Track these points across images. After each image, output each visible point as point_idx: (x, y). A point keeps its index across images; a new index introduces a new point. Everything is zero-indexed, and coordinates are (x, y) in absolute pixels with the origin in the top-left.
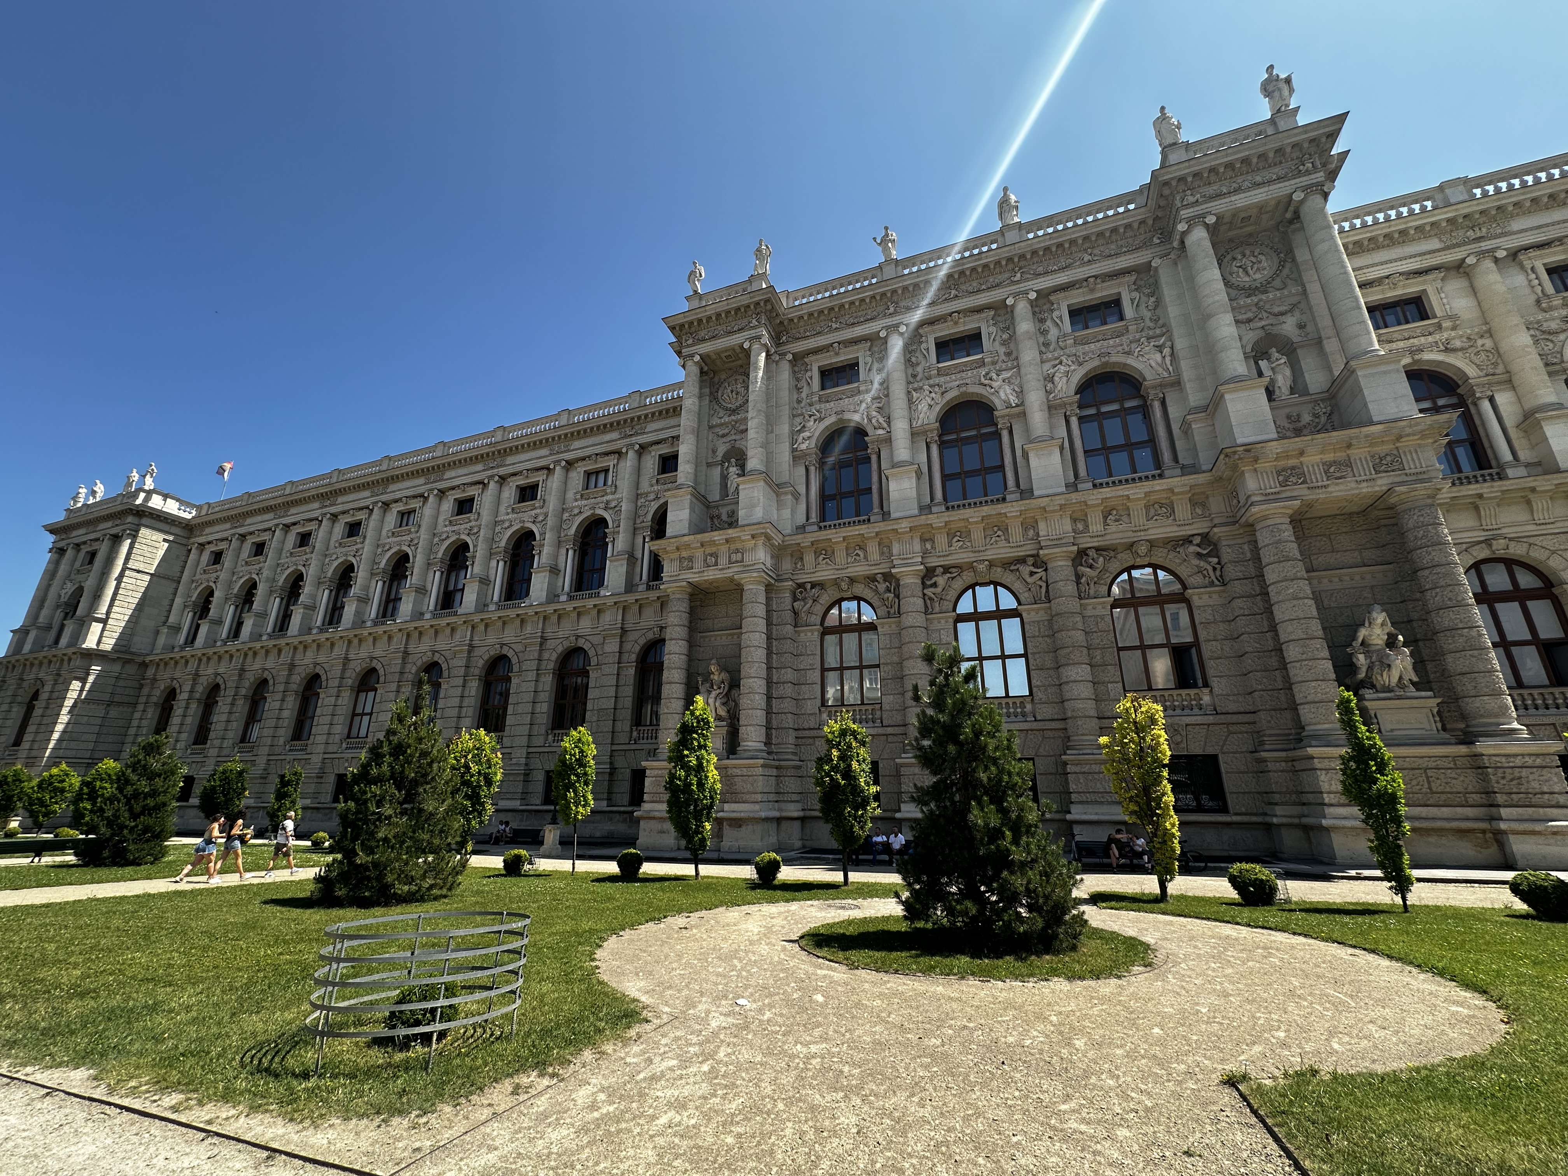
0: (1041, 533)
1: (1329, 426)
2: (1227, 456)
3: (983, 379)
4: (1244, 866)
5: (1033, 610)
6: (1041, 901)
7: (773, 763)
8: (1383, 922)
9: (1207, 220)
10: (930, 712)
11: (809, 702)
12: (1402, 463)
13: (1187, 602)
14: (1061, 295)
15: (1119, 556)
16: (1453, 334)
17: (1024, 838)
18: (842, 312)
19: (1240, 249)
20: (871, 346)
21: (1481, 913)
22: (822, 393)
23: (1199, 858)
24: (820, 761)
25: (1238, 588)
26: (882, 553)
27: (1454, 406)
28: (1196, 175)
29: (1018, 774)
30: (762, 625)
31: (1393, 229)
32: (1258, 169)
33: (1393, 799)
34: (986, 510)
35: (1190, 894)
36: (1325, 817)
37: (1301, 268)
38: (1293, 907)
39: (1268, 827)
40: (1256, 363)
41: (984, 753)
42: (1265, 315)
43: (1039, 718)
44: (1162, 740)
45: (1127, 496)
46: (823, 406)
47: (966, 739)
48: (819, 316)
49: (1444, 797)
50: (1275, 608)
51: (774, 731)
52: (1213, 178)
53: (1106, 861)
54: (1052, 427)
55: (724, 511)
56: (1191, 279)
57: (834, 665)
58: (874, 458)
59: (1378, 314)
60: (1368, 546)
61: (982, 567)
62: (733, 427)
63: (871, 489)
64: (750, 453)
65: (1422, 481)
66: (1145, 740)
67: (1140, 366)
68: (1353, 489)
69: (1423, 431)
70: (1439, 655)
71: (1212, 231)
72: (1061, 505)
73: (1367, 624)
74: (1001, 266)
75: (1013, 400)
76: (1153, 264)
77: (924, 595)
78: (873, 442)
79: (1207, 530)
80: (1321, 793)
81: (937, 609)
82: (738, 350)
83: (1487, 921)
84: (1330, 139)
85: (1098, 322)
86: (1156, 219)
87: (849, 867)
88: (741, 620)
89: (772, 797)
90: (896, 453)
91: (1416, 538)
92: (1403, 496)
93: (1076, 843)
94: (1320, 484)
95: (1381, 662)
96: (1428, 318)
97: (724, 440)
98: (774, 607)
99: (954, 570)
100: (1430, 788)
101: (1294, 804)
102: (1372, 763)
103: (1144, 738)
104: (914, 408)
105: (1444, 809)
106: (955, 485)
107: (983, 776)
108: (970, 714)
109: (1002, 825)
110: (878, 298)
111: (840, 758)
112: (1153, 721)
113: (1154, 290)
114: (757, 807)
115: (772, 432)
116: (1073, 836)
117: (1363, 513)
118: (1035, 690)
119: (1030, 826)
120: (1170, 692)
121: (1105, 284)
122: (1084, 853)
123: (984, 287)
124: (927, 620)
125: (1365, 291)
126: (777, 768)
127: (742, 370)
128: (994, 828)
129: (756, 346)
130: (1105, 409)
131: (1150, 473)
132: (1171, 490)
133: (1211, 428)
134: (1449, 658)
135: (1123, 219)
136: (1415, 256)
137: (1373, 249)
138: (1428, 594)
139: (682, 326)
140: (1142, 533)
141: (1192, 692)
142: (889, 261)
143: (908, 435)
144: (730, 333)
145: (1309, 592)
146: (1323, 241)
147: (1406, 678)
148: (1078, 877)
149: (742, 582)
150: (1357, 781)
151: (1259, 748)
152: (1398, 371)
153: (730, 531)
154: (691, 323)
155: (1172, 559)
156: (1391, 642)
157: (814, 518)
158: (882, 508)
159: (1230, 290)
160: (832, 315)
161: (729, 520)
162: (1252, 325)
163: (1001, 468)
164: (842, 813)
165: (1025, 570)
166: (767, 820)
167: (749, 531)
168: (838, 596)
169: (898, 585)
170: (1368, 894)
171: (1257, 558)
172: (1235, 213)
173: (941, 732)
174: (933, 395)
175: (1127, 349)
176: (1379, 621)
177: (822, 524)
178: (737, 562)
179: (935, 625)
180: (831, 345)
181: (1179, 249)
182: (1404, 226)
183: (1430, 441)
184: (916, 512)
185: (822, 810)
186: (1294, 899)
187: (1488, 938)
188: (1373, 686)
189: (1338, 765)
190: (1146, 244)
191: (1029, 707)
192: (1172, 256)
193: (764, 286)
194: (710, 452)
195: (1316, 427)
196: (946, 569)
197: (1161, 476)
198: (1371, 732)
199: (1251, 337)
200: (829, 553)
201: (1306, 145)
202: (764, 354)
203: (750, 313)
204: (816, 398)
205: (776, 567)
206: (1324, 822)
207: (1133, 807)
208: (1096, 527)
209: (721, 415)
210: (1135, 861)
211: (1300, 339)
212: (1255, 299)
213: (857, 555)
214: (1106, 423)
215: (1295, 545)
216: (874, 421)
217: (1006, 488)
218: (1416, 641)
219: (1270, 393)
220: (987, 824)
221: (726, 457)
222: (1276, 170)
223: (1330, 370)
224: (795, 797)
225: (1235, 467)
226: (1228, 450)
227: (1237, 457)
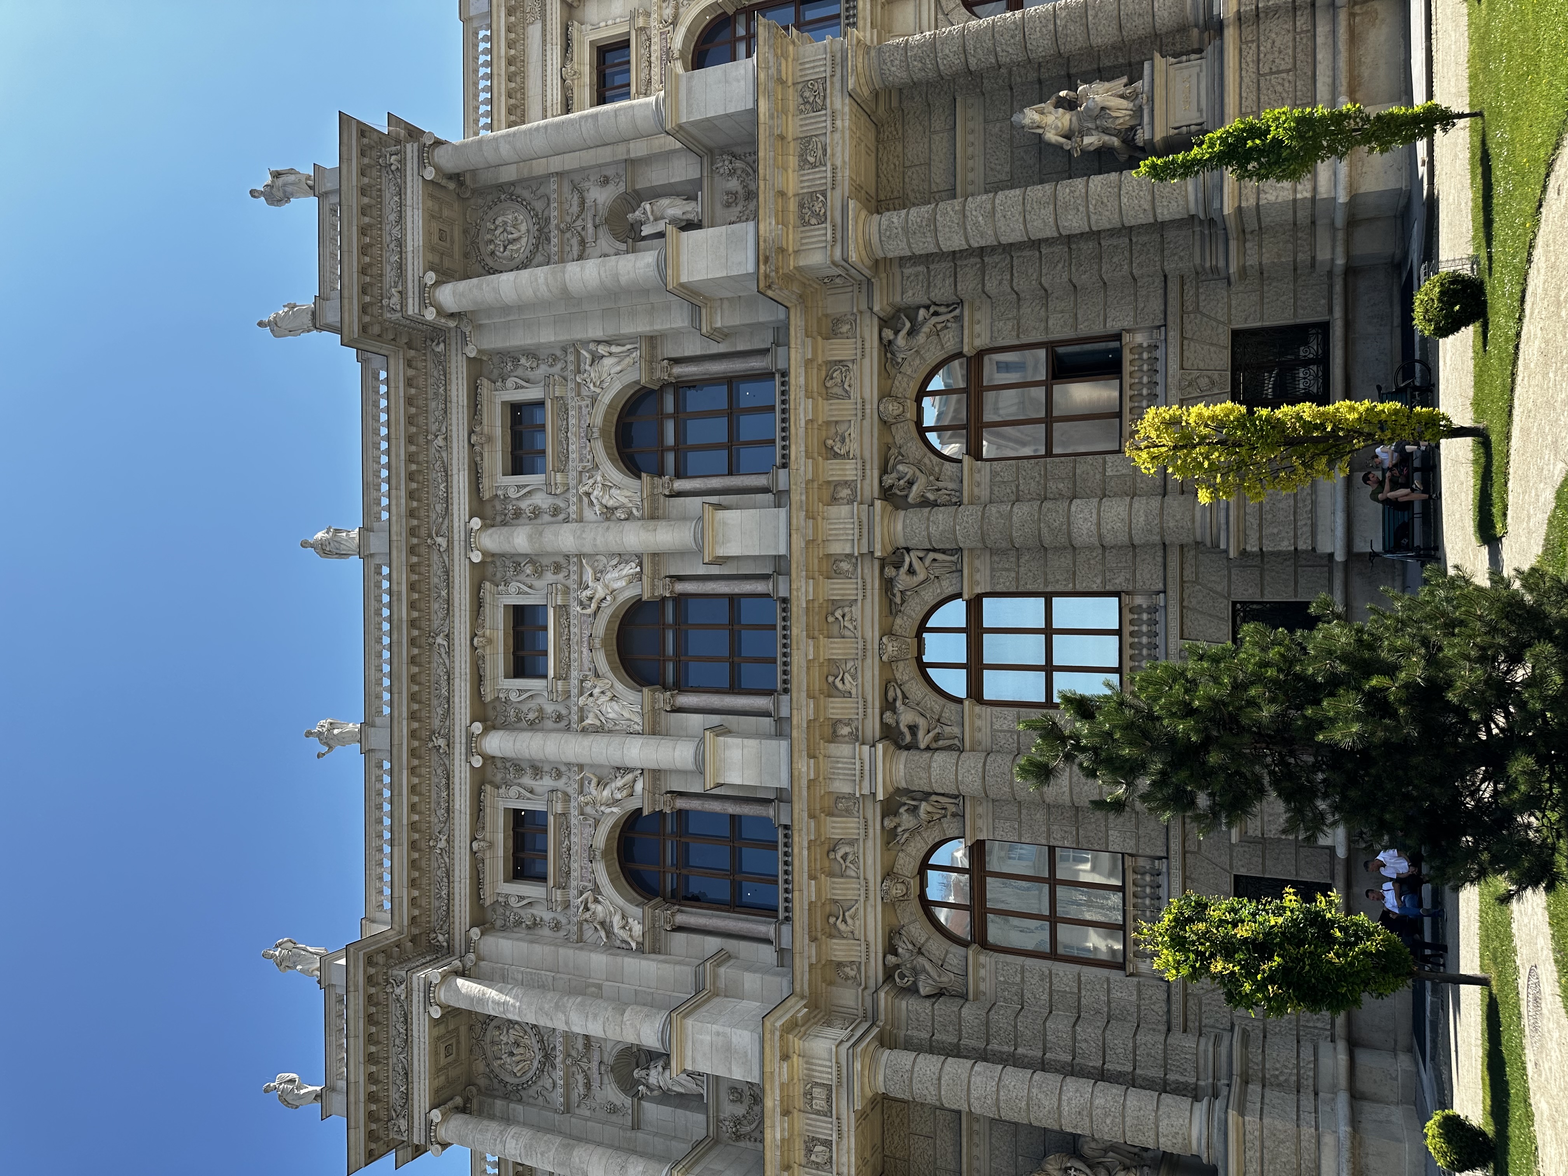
0: (848, 551)
1: (750, 159)
2: (769, 287)
3: (588, 611)
4: (1418, 312)
5: (971, 576)
6: (1501, 641)
7: (1236, 1089)
8: (1500, 145)
9: (430, 283)
10: (1144, 783)
11: (1116, 994)
12: (816, 80)
13: (981, 354)
14: (485, 483)
15: (899, 441)
16: (654, 16)
17: (1384, 654)
18: (424, 826)
19: (482, 246)
20: (491, 783)
21: (1478, 29)
22: (551, 882)
23: (1407, 371)
24: (1234, 997)
25: (968, 285)
26: (848, 812)
27: (750, 19)
28: (364, 290)
29: (1264, 649)
30: (956, 1067)
31: (503, 73)
32: (380, 216)
33: (1304, 122)
34: (797, 630)
35: (1471, 393)
36: (1335, 199)
37: (526, 175)
38: (1483, 254)
39: (1351, 271)
40: (644, 238)
41: (1225, 704)
42: (579, 222)
43: (1160, 586)
44: (1207, 413)
45: (807, 422)
46: (574, 883)
47: (1197, 731)
48: (419, 869)
49: (1300, 56)
50: (1004, 240)
51: (1171, 1077)
52: (375, 271)
53: (1417, 508)
54: (684, 518)
55: (731, 1109)
56: (506, 309)
57: (1046, 935)
58: (681, 803)
59: (608, 94)
60: (927, 124)
61: (891, 648)
62: (576, 1063)
63: (732, 816)
64: (630, 1038)
65: (844, 59)
66: (1205, 437)
67: (617, 387)
68: (843, 138)
69: (776, 55)
70: (1091, 52)
71: (446, 276)
72: (807, 517)
73: (1040, 131)
74: (418, 564)
75: (631, 569)
76: (472, 355)
77: (928, 748)
78: (654, 802)
79: (876, 321)
80: (1295, 200)
81: (956, 730)
82: (442, 1029)
83: (1487, 24)
84: (367, 134)
85: (538, 436)
86: (410, 345)
87: (1450, 971)
88: (942, 1108)
89: (1307, 1102)
90: (679, 765)
91: (922, 70)
92: (862, 81)
93: (1386, 551)
94: (829, 175)
95: (1097, 117)
96: (628, 40)
97: (595, 1085)
98: (925, 1035)
99: (891, 694)
100: (1288, 71)
101: (1313, 234)
102: (1250, 143)
103: (1203, 438)
104: (610, 725)
105: (1319, 57)
106: (749, 674)
107: (1267, 712)
108: (1152, 717)
109: (1359, 689)
110: (416, 762)
111: (1228, 956)
112: (1174, 422)
113: (511, 357)
114: (1328, 1140)
115: (599, 987)
116: (1374, 555)
117: (878, 126)
118: (1109, 588)
119: (1360, 641)
120: (1126, 386)
121: (485, 421)
122: (1405, 541)
123: (444, 593)
124: (972, 750)
125: (575, 106)
126: (1246, 1082)
127: (478, 1028)
128: (1365, 704)
129: (442, 995)
130: (670, 440)
131: (778, 388)
132: (808, 363)
133: (726, 304)
134: (1097, 41)
135: (397, 388)
136: (544, 51)
137: (524, 94)
138: (1003, 60)
139: (371, 1136)
140: (868, 406)
141: (1127, 356)
142: (362, 736)
143: (653, 741)
144: (407, 1041)
145: (985, 197)
146: (497, 150)
147: (1121, 90)
148: (1451, 572)
149: (869, 1094)
150: (1276, 163)
151: (1223, 274)
152: (690, 79)
153: (769, 1103)
154: (371, 1117)
155: (914, 370)
156: (1070, 105)
157: (766, 928)
158: (766, 801)
159: (535, 262)
160: (423, 845)
161: (747, 1101)
162: (589, 239)
163: (733, 599)
164: (1340, 969)
165: (903, 580)
166: (1354, 1122)
167: (773, 1064)
168: (915, 905)
169: (907, 792)
170: (1456, 156)
171: (927, 259)
172: (430, 247)
173: (1184, 774)
174: (596, 691)
175: (588, 401)
176: (1037, 117)
177: (781, 915)
178: (829, 1099)
179: (984, 737)
180: (473, 853)
181: (460, 319)
182: (503, 60)
183: (791, 48)
184: (784, 744)
185: (1335, 1008)
186: (1471, 251)
187: (1515, 28)
188: (1133, 129)
189: (1251, 184)
190: (442, 362)
191: (1139, 600)
192: (467, 330)
193: (343, 962)
194: (614, 1118)
195: (748, 174)
196: (888, 705)
197: (785, 374)
198: (1202, 142)
199: (605, 242)
200: (834, 909)
201: (366, 161)
202: (460, 982)
203: (382, 996)
204: (558, 895)
205: (851, 1020)
206: (1342, 198)
207: (1321, 464)
208: (848, 470)
209: (548, 1083)
210: (1417, 463)
211: (622, 184)
212: (554, 233)
213: (844, 857)
214: (690, 441)
215: (914, 211)
216: (619, 796)
217: (767, 595)
218: (1069, 76)
219: (689, 226)
220: (1358, 717)
221: (628, 1085)
222: (388, 196)
223: (674, 151)
224: (1307, 1053)
225: (788, 278)
226: (762, 285)
227: (773, 274)
